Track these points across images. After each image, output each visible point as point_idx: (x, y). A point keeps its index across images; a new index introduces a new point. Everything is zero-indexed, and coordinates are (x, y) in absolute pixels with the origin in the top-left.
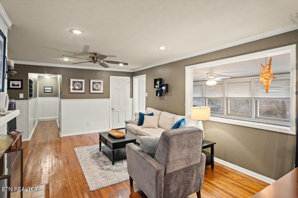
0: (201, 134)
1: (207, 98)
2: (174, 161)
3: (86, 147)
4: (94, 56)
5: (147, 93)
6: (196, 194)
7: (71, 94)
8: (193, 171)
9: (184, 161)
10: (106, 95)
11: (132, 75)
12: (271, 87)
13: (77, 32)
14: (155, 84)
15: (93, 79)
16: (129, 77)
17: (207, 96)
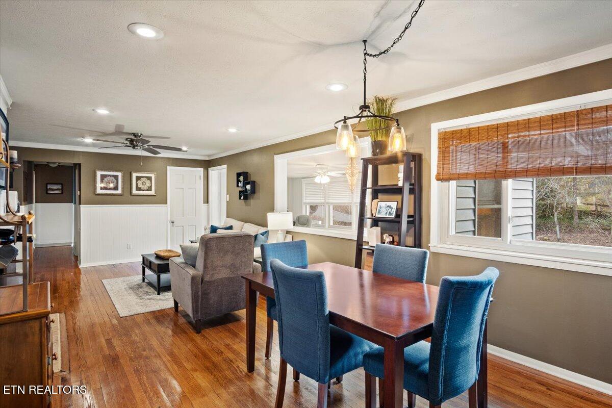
1: (332, 203)
3: (121, 279)
4: (133, 137)
5: (228, 195)
7: (98, 196)
9: (228, 269)
10: (161, 198)
11: (207, 164)
13: (103, 112)
14: (238, 181)
15: (137, 171)
16: (203, 169)
17: (331, 201)
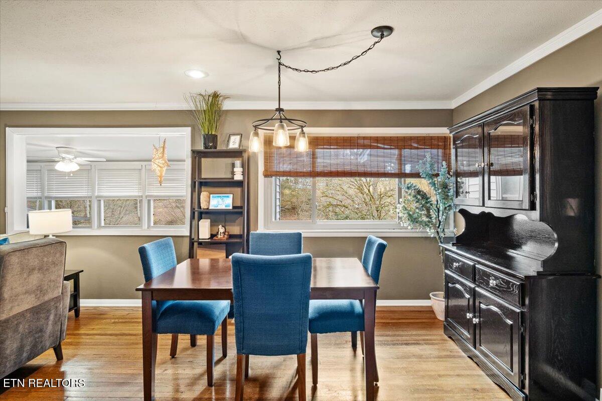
0: (63, 247)
1: (55, 197)
2: (13, 298)
6: (53, 351)
8: (49, 311)
9: (33, 296)
12: (165, 180)
17: (54, 194)
